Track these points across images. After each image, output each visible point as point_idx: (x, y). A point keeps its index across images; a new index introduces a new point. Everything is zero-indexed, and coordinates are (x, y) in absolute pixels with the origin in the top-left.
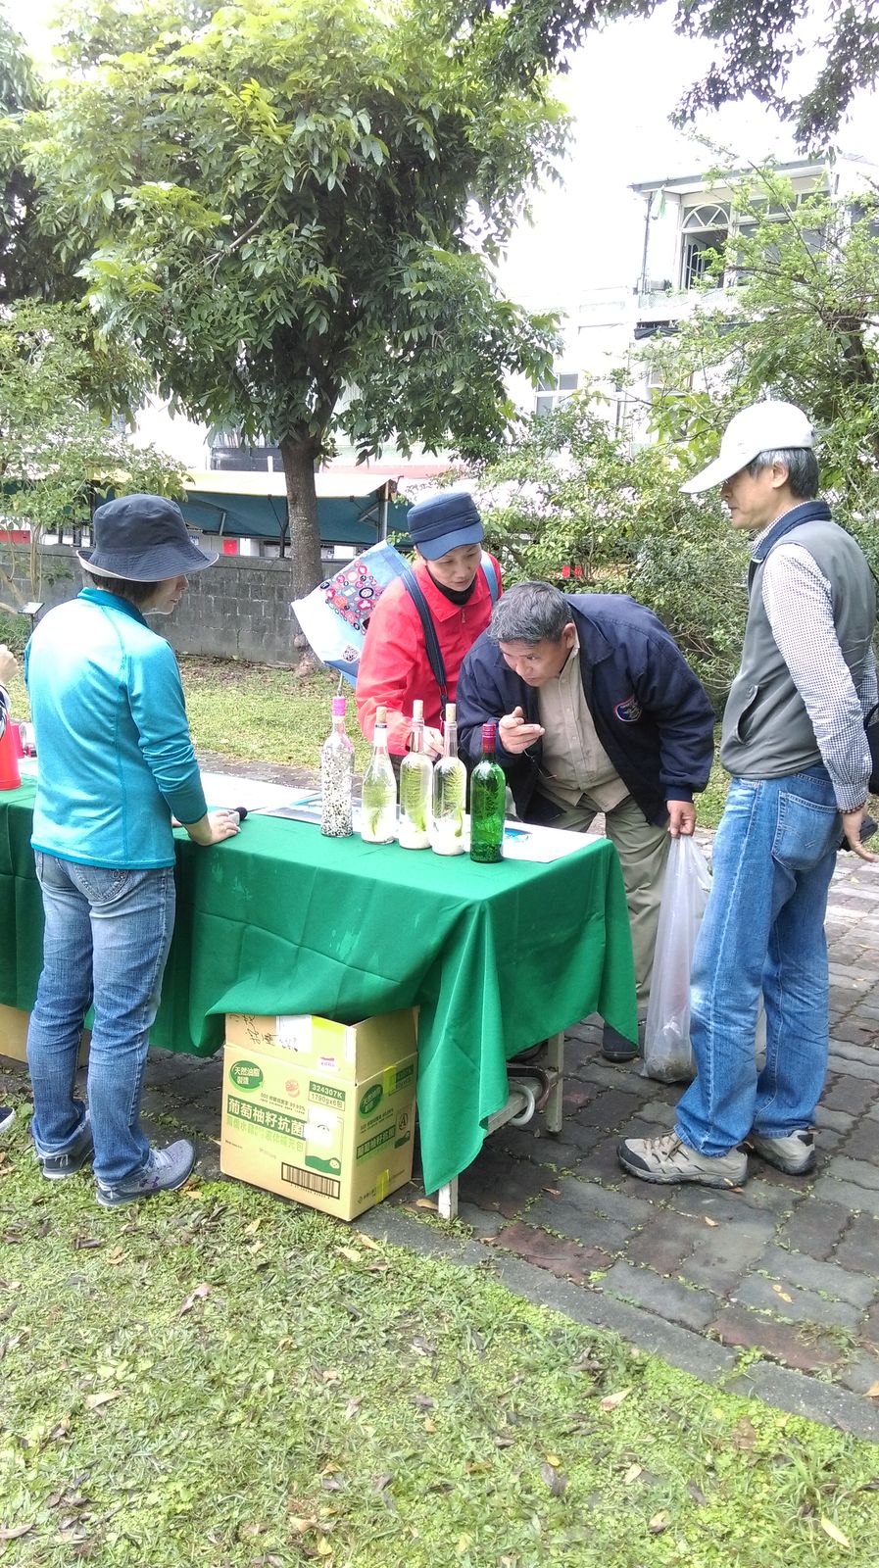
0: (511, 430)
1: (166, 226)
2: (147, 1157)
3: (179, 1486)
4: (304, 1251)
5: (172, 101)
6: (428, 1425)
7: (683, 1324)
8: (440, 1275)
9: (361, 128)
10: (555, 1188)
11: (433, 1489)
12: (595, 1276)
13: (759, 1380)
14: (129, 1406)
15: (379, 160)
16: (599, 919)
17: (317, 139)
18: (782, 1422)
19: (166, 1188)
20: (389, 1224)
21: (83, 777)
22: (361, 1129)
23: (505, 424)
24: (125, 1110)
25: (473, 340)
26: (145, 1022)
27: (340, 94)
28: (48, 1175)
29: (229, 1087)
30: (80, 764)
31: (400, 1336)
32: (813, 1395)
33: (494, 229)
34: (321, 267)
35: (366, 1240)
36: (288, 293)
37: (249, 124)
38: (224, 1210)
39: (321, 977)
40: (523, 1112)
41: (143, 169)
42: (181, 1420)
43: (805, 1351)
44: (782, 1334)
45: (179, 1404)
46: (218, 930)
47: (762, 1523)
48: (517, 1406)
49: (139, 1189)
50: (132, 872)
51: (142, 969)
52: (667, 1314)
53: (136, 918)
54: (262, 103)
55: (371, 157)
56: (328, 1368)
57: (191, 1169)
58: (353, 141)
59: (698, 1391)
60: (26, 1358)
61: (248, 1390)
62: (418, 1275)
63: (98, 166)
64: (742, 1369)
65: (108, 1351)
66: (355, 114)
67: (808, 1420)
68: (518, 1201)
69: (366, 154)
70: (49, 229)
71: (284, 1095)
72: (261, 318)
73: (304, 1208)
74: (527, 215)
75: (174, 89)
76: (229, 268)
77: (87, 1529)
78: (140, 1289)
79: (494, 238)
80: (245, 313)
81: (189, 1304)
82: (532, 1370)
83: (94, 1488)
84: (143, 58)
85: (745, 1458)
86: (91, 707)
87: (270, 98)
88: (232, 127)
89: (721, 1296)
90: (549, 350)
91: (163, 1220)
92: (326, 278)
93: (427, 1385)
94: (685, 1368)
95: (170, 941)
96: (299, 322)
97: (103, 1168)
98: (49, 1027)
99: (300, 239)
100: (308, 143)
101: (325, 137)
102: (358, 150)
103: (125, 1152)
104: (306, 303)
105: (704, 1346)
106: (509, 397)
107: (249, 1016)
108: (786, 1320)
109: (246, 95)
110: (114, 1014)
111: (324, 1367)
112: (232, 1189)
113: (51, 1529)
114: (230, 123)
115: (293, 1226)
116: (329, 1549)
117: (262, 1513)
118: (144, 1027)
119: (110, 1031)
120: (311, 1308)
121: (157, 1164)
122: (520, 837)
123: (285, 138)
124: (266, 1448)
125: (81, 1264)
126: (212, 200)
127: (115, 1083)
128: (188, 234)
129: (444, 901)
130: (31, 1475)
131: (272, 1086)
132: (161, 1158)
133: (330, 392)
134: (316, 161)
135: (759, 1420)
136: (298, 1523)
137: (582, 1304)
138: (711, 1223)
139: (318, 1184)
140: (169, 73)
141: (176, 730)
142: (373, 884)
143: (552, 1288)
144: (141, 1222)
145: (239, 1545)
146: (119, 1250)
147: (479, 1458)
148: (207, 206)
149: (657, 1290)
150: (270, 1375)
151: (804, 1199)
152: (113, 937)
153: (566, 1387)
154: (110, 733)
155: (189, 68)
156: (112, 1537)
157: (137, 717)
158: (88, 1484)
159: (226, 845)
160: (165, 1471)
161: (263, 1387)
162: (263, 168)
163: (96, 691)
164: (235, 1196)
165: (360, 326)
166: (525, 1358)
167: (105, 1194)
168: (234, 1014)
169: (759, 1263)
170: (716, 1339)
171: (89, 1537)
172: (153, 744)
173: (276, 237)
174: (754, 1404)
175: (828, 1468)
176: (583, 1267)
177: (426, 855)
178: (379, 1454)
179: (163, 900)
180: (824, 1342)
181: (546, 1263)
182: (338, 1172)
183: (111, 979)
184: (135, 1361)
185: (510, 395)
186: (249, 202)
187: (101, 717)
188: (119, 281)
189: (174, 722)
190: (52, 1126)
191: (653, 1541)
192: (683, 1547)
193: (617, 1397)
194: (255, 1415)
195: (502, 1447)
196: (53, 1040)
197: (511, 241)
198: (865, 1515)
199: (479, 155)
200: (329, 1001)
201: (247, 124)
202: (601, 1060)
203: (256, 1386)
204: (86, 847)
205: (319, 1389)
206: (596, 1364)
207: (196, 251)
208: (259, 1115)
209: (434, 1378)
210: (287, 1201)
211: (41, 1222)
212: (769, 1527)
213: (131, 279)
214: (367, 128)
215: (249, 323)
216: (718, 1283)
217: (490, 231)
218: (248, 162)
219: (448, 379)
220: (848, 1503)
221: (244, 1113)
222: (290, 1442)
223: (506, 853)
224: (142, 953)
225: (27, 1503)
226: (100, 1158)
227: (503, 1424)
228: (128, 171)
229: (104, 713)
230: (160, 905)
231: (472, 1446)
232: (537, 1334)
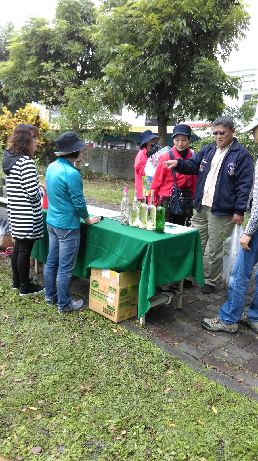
0: (225, 113)
1: (125, 56)
2: (70, 302)
3: (57, 376)
4: (103, 328)
5: (130, 20)
6: (121, 371)
7: (195, 358)
8: (136, 338)
9: (183, 25)
10: (174, 322)
11: (116, 385)
12: (176, 343)
13: (209, 373)
14: (52, 357)
15: (188, 34)
16: (192, 251)
17: (170, 28)
18: (212, 383)
19: (75, 310)
20: (127, 325)
21: (56, 206)
22: (120, 300)
23: (223, 111)
24: (65, 290)
25: (214, 86)
26: (71, 268)
27: (178, 15)
28: (48, 305)
29: (91, 287)
30: (56, 203)
31: (121, 351)
32: (222, 378)
33: (225, 52)
34: (170, 66)
35: (120, 327)
36: (159, 74)
37: (151, 25)
38: (88, 317)
39: (112, 260)
40: (167, 301)
41: (122, 39)
42: (63, 362)
43: (226, 368)
44: (221, 363)
45: (63, 358)
46: (91, 246)
47: (196, 405)
48: (144, 370)
49: (68, 310)
50: (68, 230)
51: (71, 255)
52: (191, 355)
53: (69, 242)
54: (154, 19)
55: (186, 32)
56: (101, 355)
57: (82, 307)
58: (180, 28)
59: (192, 373)
60: (31, 344)
61: (80, 357)
62: (130, 338)
63: (110, 40)
64: (206, 370)
65: (50, 345)
66: (181, 20)
67: (219, 384)
68: (163, 324)
69: (184, 32)
70: (97, 59)
71: (103, 289)
72: (152, 81)
73: (107, 319)
74: (236, 47)
75: (131, 16)
76: (144, 67)
77: (35, 382)
78: (62, 332)
79: (225, 55)
80: (147, 80)
81: (72, 337)
82: (151, 363)
83: (39, 374)
84: (123, 8)
85: (199, 390)
86: (58, 188)
87: (157, 18)
88: (146, 26)
89: (209, 352)
90: (237, 88)
91: (73, 318)
92: (170, 69)
93: (124, 362)
94: (191, 368)
95: (78, 248)
96: (163, 83)
97: (60, 303)
98: (49, 268)
99: (164, 58)
100: (167, 30)
101: (172, 28)
102: (182, 31)
103: (64, 300)
104: (165, 77)
105: (198, 363)
106: (224, 103)
107: (96, 269)
108: (224, 360)
109: (150, 17)
110: (63, 265)
111: (100, 355)
112: (91, 313)
113: (27, 381)
114: (146, 25)
115: (103, 322)
116: (88, 394)
117: (75, 384)
118: (71, 269)
119: (62, 269)
120: (101, 341)
121: (74, 304)
122: (173, 228)
123: (161, 29)
124: (80, 370)
125: (50, 325)
126: (140, 48)
127: (63, 282)
128: (131, 58)
129: (142, 242)
130: (26, 369)
131: (101, 287)
132: (75, 303)
133: (172, 103)
134: (169, 35)
135: (206, 382)
136: (82, 387)
137: (170, 349)
138: (214, 335)
139: (110, 312)
140: (130, 12)
141: (80, 194)
142: (126, 236)
143: (163, 345)
144: (67, 318)
145: (68, 390)
146: (59, 323)
147: (130, 380)
148: (138, 50)
149: (191, 349)
150: (85, 355)
151: (244, 333)
152: (64, 246)
153: (159, 368)
154: (63, 195)
155: (135, 10)
156: (40, 384)
157: (70, 191)
158: (37, 373)
159: (96, 225)
160: (55, 372)
161: (83, 357)
162: (155, 38)
163: (59, 184)
164: (91, 314)
165: (181, 83)
166: (150, 360)
167: (60, 310)
168: (93, 268)
169: (223, 346)
170: (202, 362)
171: (35, 384)
172: (74, 198)
173: (157, 57)
174: (206, 378)
175: (219, 395)
176: (174, 341)
177: (145, 231)
178: (106, 376)
179: (76, 238)
180: (232, 367)
181: (164, 339)
182: (114, 310)
183: (63, 257)
184: (56, 348)
185: (225, 102)
186: (150, 48)
187: (61, 191)
188: (112, 73)
189: (80, 192)
190: (49, 293)
191: (166, 405)
192: (174, 407)
193: (171, 372)
194: (80, 363)
195: (137, 379)
196: (50, 271)
197: (230, 55)
198: (225, 407)
199: (220, 30)
200: (114, 266)
201: (150, 25)
202: (201, 293)
203: (82, 357)
204: (56, 223)
205: (97, 359)
206: (168, 363)
207: (134, 63)
208: (97, 294)
209: (126, 361)
210: (103, 317)
211: (43, 315)
212: (198, 406)
213: (115, 72)
214: (185, 24)
215: (148, 83)
216: (208, 349)
217: (224, 53)
218: (150, 36)
219: (205, 97)
220: (221, 404)
221: (94, 294)
222: (86, 370)
223: (165, 231)
224: (70, 251)
225: (23, 375)
226: (59, 301)
227: (140, 374)
228: (117, 41)
229: (61, 189)
230: (75, 239)
231: (130, 377)
232: (155, 354)
